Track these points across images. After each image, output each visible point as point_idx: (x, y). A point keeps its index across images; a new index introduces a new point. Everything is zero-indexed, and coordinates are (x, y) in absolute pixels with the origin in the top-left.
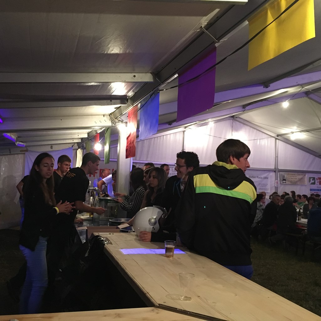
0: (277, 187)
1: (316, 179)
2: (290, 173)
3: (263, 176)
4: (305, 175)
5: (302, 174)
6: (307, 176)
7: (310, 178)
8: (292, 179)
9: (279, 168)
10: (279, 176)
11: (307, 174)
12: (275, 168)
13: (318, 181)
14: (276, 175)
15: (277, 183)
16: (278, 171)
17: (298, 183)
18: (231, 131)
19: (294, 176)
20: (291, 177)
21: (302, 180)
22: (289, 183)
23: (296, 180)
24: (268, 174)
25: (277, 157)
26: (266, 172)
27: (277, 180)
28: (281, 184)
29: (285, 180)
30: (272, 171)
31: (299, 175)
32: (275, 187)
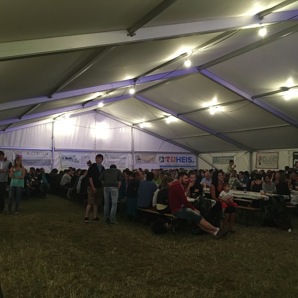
0: (134, 165)
1: (165, 158)
2: (144, 154)
3: (122, 157)
4: (156, 155)
5: (153, 154)
6: (157, 155)
7: (160, 157)
8: (145, 159)
9: (135, 150)
10: (135, 156)
11: (158, 154)
12: (132, 150)
13: (167, 159)
14: (132, 155)
15: (133, 162)
16: (134, 153)
17: (151, 161)
18: (95, 122)
19: (147, 156)
20: (145, 157)
21: (154, 159)
22: (144, 162)
23: (149, 159)
24: (126, 155)
25: (133, 142)
26: (124, 153)
27: (133, 160)
28: (136, 162)
29: (140, 159)
30: (130, 153)
31: (151, 155)
32: (132, 165)
